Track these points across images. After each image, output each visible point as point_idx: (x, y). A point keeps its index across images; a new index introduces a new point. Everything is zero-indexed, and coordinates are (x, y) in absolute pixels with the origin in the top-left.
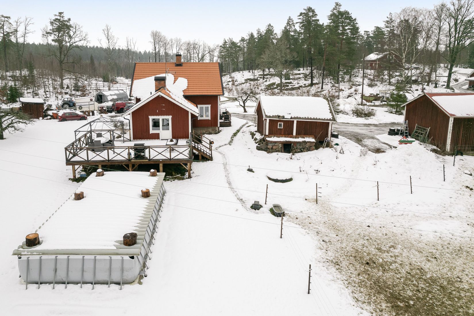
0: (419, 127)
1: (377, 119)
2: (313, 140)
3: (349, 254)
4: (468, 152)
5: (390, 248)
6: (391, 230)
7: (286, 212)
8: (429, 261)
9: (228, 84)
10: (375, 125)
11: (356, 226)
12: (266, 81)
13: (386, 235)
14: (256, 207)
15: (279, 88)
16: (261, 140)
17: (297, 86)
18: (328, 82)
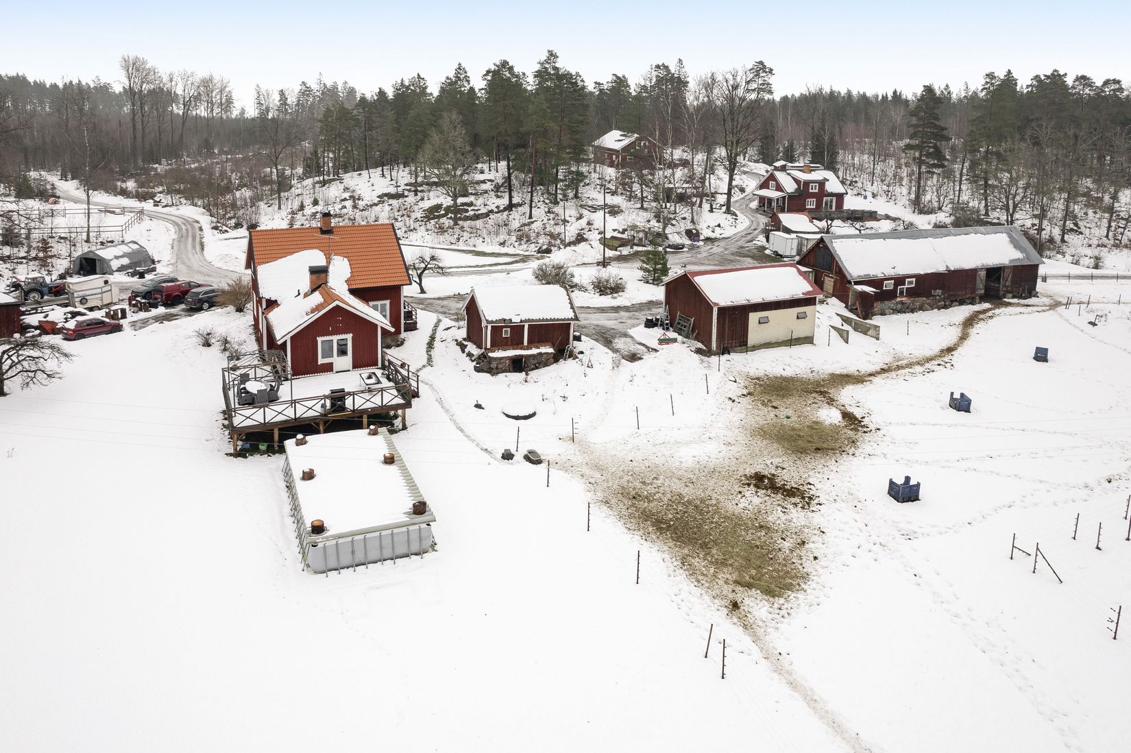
0: (682, 317)
1: (628, 296)
2: (551, 350)
3: (616, 492)
4: (736, 349)
5: (653, 479)
6: (653, 461)
7: (542, 458)
8: (687, 486)
9: (344, 207)
10: (626, 309)
11: (618, 462)
12: (422, 199)
13: (649, 467)
14: (508, 456)
15: (450, 215)
16: (479, 356)
17: (483, 211)
18: (539, 201)
